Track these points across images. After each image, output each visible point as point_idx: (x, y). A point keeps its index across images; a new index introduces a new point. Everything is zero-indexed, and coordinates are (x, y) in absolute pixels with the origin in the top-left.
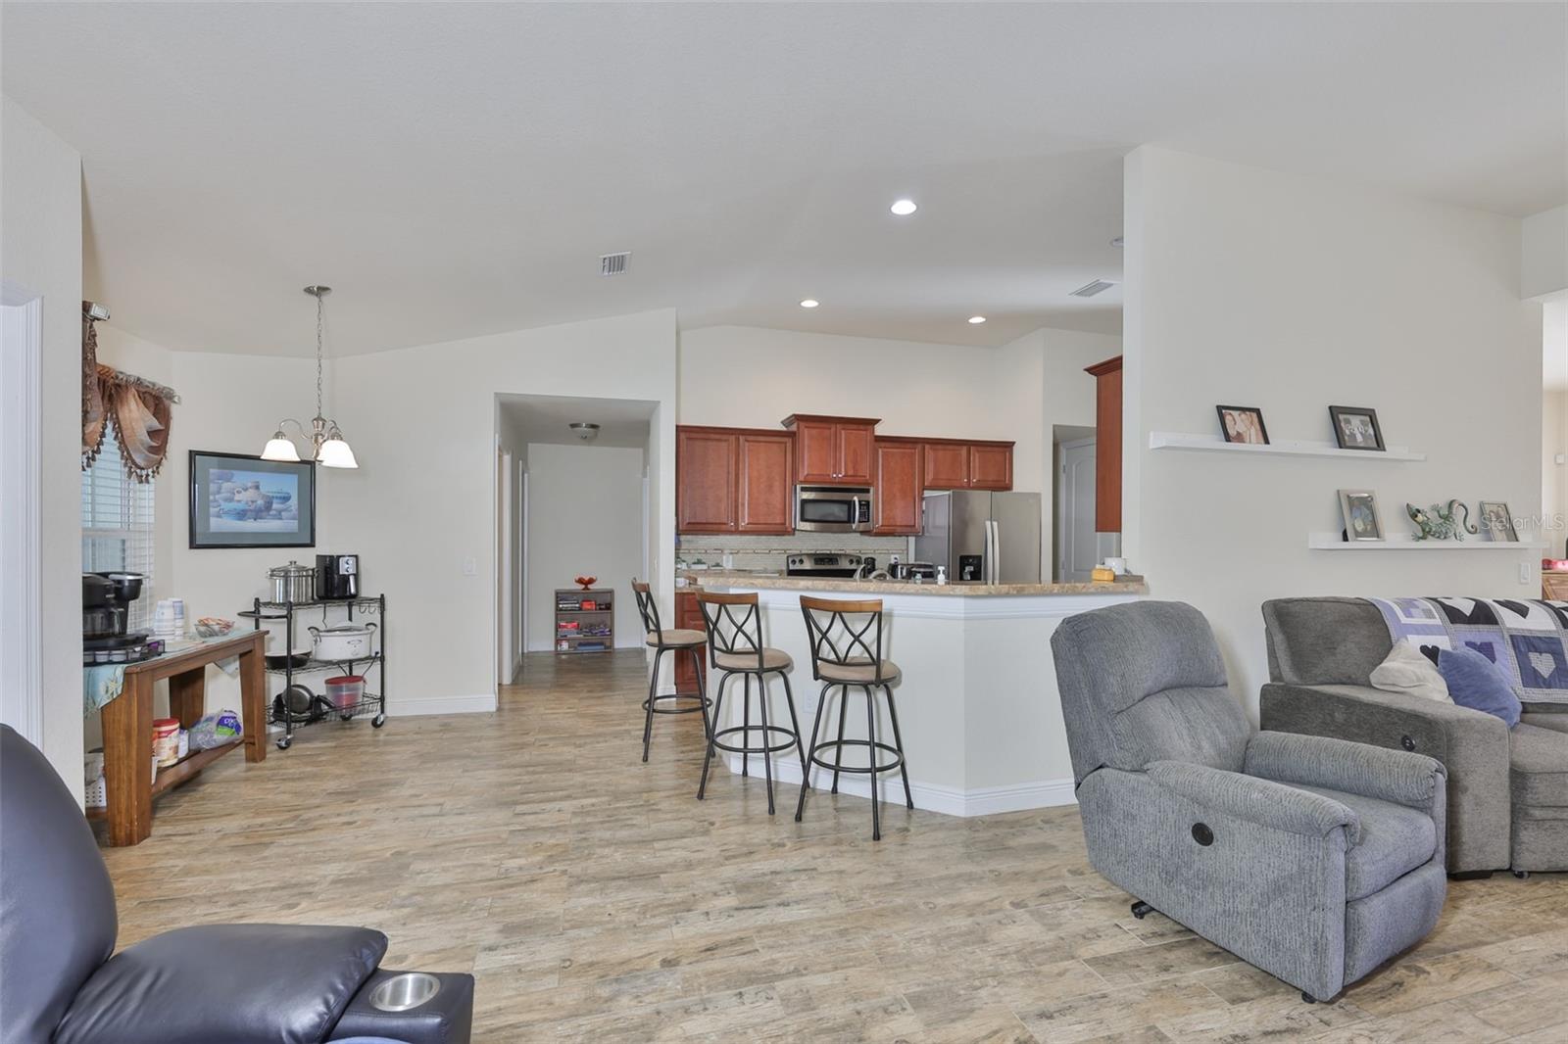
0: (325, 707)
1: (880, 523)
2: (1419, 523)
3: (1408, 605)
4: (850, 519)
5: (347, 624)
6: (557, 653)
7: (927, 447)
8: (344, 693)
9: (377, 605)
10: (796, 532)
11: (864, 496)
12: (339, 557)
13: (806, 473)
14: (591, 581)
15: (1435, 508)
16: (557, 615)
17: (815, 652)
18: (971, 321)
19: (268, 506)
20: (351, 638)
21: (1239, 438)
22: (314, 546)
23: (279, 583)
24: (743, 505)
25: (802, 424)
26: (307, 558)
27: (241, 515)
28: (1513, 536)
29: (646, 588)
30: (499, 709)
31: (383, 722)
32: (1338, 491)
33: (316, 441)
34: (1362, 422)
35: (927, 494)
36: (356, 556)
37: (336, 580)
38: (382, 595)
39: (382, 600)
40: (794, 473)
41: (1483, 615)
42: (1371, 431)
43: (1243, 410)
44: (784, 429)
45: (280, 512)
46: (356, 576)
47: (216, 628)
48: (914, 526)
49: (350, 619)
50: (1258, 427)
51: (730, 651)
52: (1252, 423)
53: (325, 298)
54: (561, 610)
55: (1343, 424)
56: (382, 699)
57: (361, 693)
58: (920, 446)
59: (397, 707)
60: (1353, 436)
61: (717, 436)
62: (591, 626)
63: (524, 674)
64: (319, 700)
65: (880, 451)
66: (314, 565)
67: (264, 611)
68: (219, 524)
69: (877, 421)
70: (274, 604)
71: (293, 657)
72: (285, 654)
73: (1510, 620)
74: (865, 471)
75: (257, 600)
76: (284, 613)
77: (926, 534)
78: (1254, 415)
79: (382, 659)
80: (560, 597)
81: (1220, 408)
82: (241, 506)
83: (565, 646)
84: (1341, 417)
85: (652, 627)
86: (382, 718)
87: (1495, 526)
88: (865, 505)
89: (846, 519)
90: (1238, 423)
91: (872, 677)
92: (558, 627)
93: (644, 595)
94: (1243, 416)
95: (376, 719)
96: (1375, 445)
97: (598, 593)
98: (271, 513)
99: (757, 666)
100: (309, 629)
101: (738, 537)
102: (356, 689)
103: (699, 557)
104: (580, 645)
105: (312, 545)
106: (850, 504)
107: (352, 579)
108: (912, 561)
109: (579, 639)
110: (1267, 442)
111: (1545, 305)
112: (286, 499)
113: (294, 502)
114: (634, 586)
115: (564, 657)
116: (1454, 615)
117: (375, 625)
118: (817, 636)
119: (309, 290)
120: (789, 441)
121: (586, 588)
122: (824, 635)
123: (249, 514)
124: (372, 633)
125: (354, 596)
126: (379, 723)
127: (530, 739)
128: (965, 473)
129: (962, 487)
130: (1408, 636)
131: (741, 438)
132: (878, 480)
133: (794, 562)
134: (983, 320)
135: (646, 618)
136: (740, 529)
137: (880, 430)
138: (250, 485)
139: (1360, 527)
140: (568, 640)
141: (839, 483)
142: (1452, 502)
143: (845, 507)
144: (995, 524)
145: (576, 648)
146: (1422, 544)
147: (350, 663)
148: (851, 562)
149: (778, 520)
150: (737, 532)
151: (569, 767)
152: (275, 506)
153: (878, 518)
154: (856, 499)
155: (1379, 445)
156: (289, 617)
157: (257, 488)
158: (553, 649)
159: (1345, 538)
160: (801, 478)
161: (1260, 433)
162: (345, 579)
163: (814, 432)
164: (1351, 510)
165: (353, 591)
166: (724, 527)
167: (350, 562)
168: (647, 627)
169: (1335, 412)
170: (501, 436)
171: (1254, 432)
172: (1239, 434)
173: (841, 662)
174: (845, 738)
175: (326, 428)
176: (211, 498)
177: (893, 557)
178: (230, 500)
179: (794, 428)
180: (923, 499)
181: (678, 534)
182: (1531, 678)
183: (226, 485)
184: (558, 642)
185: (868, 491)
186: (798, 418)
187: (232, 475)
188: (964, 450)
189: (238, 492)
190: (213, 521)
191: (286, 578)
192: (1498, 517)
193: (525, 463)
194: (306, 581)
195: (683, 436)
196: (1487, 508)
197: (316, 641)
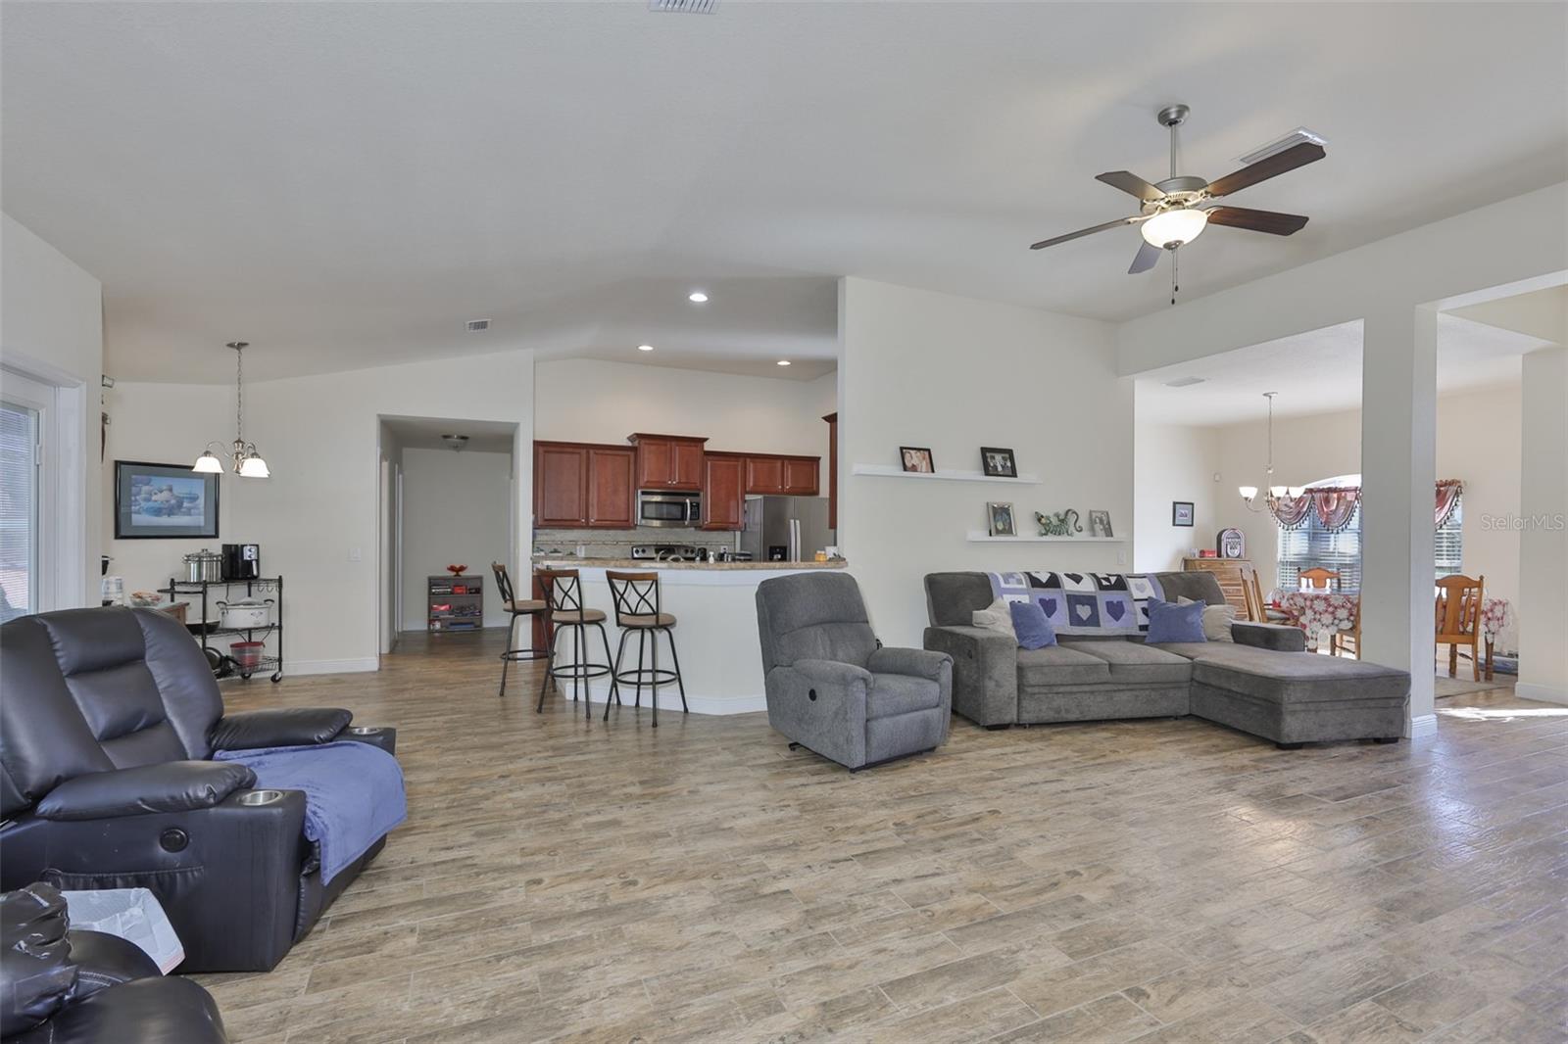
0: (232, 665)
1: (709, 520)
2: (1043, 524)
3: (1008, 577)
4: (683, 517)
5: (249, 600)
6: (430, 632)
7: (748, 460)
8: (247, 655)
9: (274, 585)
10: (638, 528)
11: (695, 499)
12: (243, 546)
13: (645, 480)
14: (462, 569)
15: (1057, 515)
16: (429, 598)
17: (617, 606)
18: (779, 363)
19: (180, 505)
20: (253, 611)
21: (914, 468)
22: (218, 537)
23: (194, 566)
24: (593, 506)
25: (643, 441)
26: (215, 547)
27: (158, 512)
28: (1109, 532)
29: (502, 568)
30: (380, 669)
31: (280, 678)
32: (987, 504)
33: (237, 458)
34: (1003, 458)
35: (748, 497)
36: (257, 546)
37: (240, 565)
38: (280, 577)
39: (280, 580)
40: (636, 479)
41: (1054, 582)
42: (1009, 464)
43: (919, 450)
44: (630, 444)
45: (189, 509)
46: (257, 561)
47: (149, 600)
48: (737, 523)
49: (250, 595)
50: (928, 461)
51: (560, 609)
52: (924, 458)
53: (243, 350)
54: (434, 594)
55: (989, 460)
56: (280, 660)
57: (261, 655)
58: (742, 460)
59: (293, 667)
60: (995, 467)
61: (571, 450)
62: (462, 607)
63: (399, 646)
64: (227, 659)
65: (709, 463)
66: (220, 552)
67: (177, 588)
68: (141, 519)
69: (706, 440)
70: (190, 583)
71: (207, 625)
72: (201, 622)
73: (1069, 585)
74: (696, 479)
75: (172, 580)
76: (200, 589)
77: (748, 529)
78: (927, 453)
79: (280, 628)
80: (433, 582)
81: (902, 449)
82: (156, 505)
83: (438, 625)
84: (988, 455)
85: (508, 597)
86: (280, 675)
87: (1098, 527)
88: (696, 507)
89: (680, 517)
90: (913, 458)
91: (653, 623)
92: (430, 609)
93: (501, 573)
94: (918, 454)
95: (275, 675)
96: (1011, 474)
97: (468, 579)
98: (183, 510)
99: (579, 618)
100: (217, 603)
101: (590, 531)
102: (258, 652)
103: (556, 547)
104: (452, 624)
105: (216, 536)
106: (684, 505)
107: (254, 563)
108: (738, 550)
109: (451, 619)
110: (933, 471)
111: (1136, 382)
112: (194, 499)
113: (201, 501)
114: (494, 567)
115: (437, 634)
116: (1035, 582)
117: (273, 601)
118: (618, 597)
119: (231, 345)
120: (632, 454)
121: (457, 575)
122: (622, 596)
123: (164, 511)
124: (269, 608)
125: (256, 578)
126: (277, 678)
127: (410, 686)
128: (779, 480)
129: (776, 493)
130: (1004, 596)
131: (592, 452)
132: (707, 486)
133: (637, 552)
134: (788, 363)
135: (503, 592)
136: (591, 524)
137: (708, 447)
138: (165, 488)
139: (1000, 527)
140: (439, 620)
141: (674, 488)
142: (1069, 510)
143: (680, 508)
144: (798, 522)
145: (447, 628)
146: (1044, 538)
147: (250, 630)
148: (687, 551)
149: (623, 517)
150: (587, 526)
151: (443, 700)
152: (185, 505)
153: (708, 517)
154: (688, 501)
155: (1014, 474)
156: (204, 593)
157: (171, 490)
158: (426, 628)
159: (991, 535)
160: (642, 483)
161: (929, 465)
162: (249, 563)
163: (653, 448)
164: (995, 517)
165: (255, 573)
166: (576, 523)
167: (253, 550)
168: (504, 597)
169: (984, 451)
170: (382, 447)
171: (924, 465)
172: (913, 466)
173: (634, 614)
174: (643, 668)
175: (244, 448)
176: (133, 498)
177: (722, 547)
178: (149, 500)
179: (636, 444)
180: (745, 501)
181: (534, 528)
182: (1075, 620)
183: (145, 488)
184: (431, 622)
185: (698, 495)
186: (640, 436)
187: (150, 481)
188: (779, 464)
189: (156, 494)
190: (135, 517)
191: (200, 563)
192: (1101, 521)
193: (400, 466)
194: (217, 565)
195: (541, 450)
196: (1094, 515)
197: (223, 613)
